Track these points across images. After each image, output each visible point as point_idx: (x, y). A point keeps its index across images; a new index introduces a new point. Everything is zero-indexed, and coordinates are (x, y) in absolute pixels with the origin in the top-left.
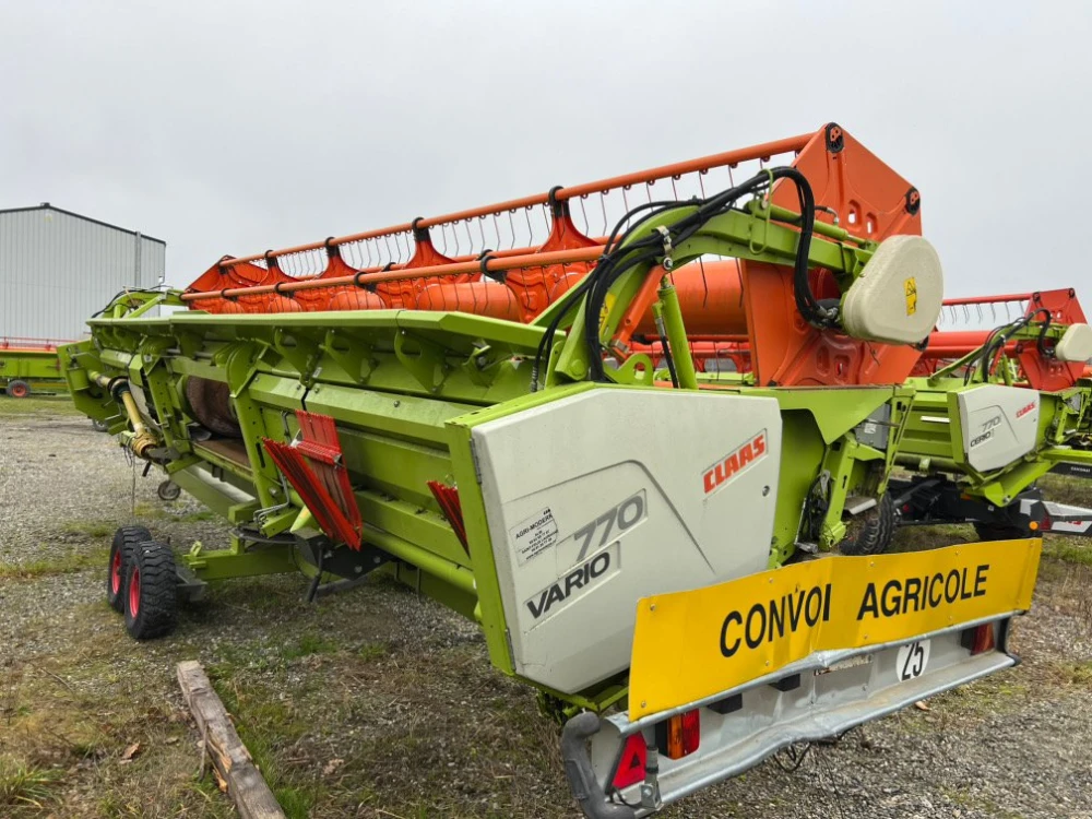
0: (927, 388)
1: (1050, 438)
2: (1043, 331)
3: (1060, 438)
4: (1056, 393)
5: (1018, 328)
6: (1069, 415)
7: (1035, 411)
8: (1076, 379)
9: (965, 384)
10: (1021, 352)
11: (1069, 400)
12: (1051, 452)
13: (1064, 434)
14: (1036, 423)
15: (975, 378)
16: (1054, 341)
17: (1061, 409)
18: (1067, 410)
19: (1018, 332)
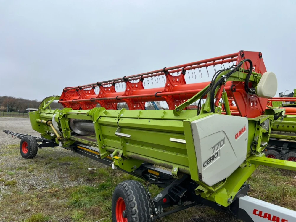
0: (173, 117)
1: (253, 149)
2: (248, 76)
3: (259, 149)
4: (256, 119)
5: (233, 72)
6: (263, 133)
7: (246, 132)
8: (264, 109)
9: (198, 114)
10: (234, 90)
11: (263, 123)
12: (254, 159)
13: (261, 146)
14: (247, 141)
15: (205, 109)
16: (254, 84)
17: (258, 129)
18: (262, 130)
19: (233, 75)
